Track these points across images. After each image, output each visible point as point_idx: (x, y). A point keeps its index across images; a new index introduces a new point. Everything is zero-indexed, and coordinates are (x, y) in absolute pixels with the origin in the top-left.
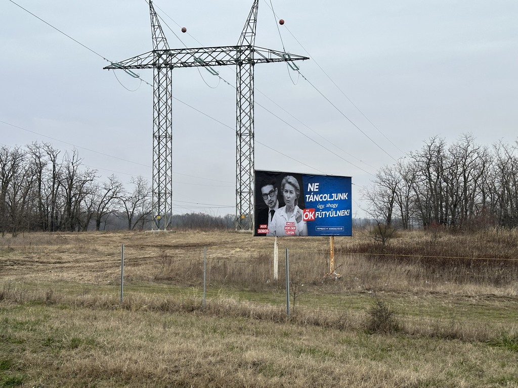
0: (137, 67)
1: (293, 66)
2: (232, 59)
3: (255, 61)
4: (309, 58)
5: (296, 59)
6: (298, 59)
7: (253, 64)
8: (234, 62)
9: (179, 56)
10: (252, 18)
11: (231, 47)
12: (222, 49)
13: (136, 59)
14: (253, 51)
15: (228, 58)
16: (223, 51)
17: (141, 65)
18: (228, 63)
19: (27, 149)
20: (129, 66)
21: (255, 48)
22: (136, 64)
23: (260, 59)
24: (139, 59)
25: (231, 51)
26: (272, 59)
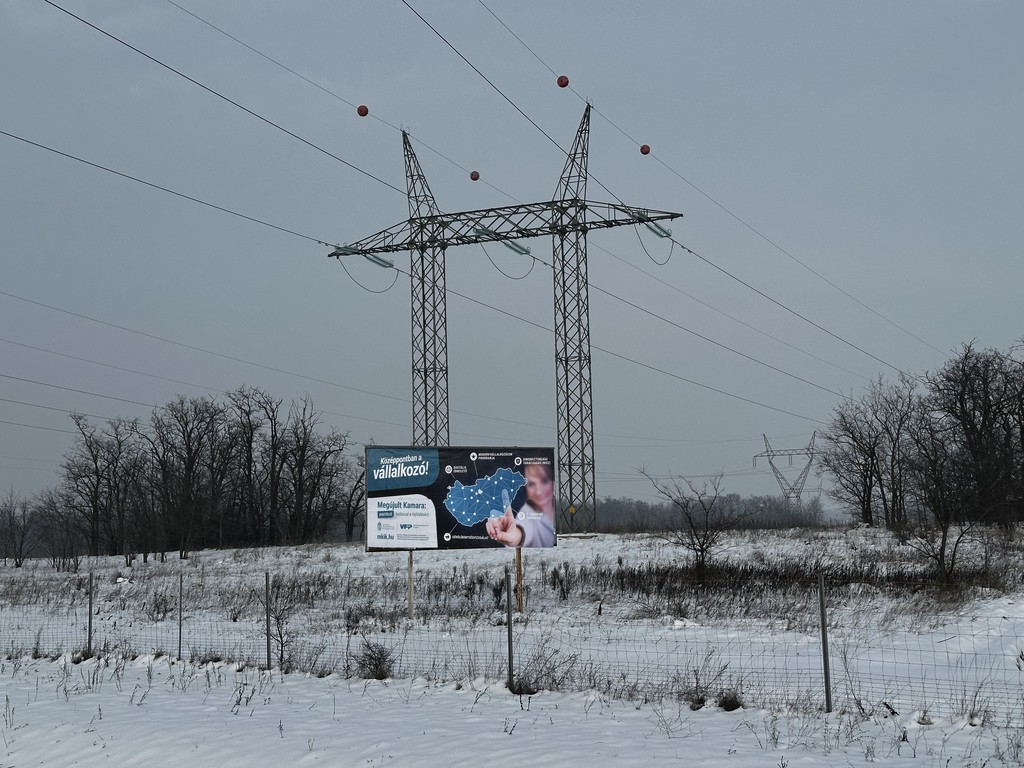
0: (387, 249)
1: (656, 229)
2: (547, 225)
3: (588, 225)
4: (682, 215)
5: (658, 218)
6: (662, 218)
7: (585, 231)
8: (548, 230)
9: (456, 225)
10: (579, 150)
11: (543, 204)
12: (528, 208)
13: (382, 235)
14: (584, 207)
15: (538, 223)
16: (530, 212)
17: (390, 247)
18: (539, 232)
19: (228, 401)
20: (371, 249)
21: (587, 203)
22: (381, 244)
23: (594, 223)
24: (387, 234)
25: (544, 210)
26: (615, 221)
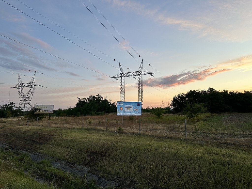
1: (151, 75)
4: (154, 73)
10: (142, 65)
11: (137, 72)
13: (116, 75)
18: (136, 75)
23: (143, 74)
26: (146, 74)
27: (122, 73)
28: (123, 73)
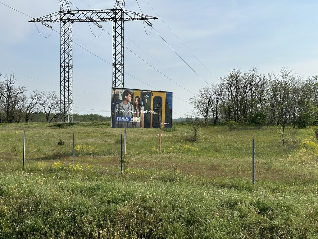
4: (158, 18)
5: (150, 19)
7: (124, 21)
8: (111, 19)
9: (77, 15)
12: (104, 11)
15: (108, 17)
17: (52, 20)
18: (108, 20)
20: (45, 21)
21: (125, 11)
22: (49, 19)
23: (127, 18)
24: (51, 16)
25: (109, 12)
26: (135, 18)
27: (66, 9)
28: (69, 12)
